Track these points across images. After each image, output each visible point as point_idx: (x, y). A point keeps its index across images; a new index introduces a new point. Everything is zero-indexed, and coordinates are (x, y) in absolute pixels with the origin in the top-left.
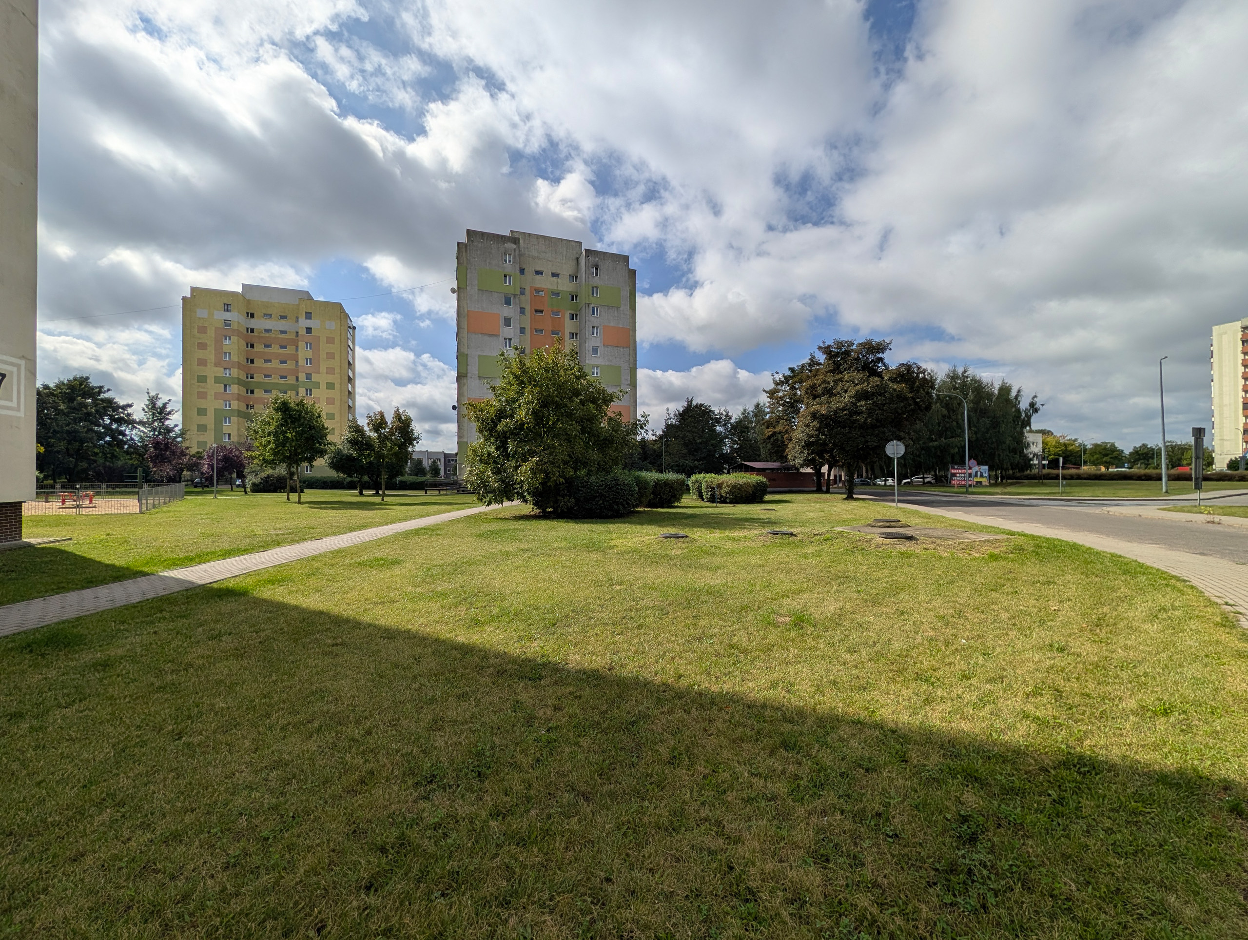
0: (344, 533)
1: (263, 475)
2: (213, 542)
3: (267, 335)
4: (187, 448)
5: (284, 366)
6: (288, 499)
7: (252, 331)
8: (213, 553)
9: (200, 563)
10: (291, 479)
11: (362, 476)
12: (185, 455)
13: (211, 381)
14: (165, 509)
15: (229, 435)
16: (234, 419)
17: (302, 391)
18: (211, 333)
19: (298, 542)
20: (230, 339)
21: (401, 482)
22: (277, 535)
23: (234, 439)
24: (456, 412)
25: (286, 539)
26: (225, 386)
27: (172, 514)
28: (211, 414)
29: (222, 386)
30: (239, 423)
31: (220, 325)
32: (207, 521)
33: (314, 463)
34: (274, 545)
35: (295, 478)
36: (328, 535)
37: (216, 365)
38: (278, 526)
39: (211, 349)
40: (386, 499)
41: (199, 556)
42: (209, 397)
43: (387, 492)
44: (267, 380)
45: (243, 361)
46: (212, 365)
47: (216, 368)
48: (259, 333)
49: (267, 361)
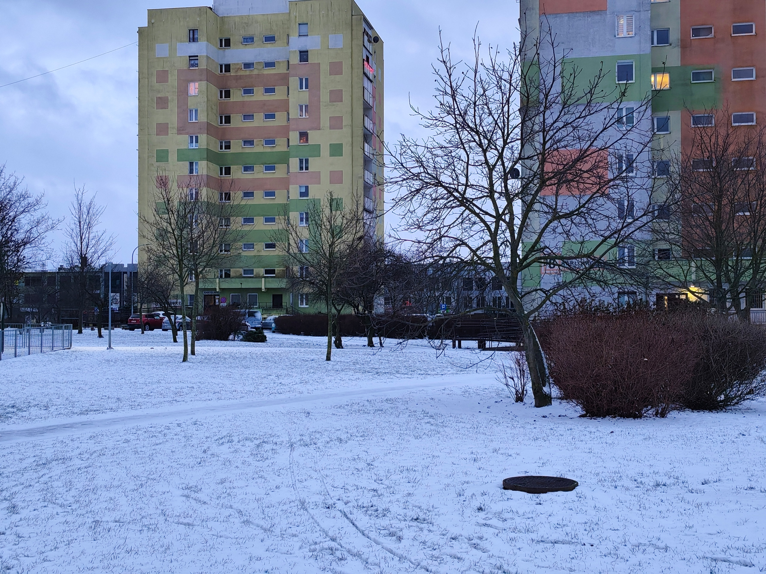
3: (247, 72)
5: (270, 123)
7: (228, 68)
13: (173, 157)
18: (173, 80)
26: (191, 164)
29: (187, 164)
31: (184, 65)
37: (181, 131)
39: (173, 106)
42: (170, 183)
44: (248, 149)
45: (215, 122)
46: (175, 131)
47: (180, 136)
48: (236, 71)
49: (248, 117)
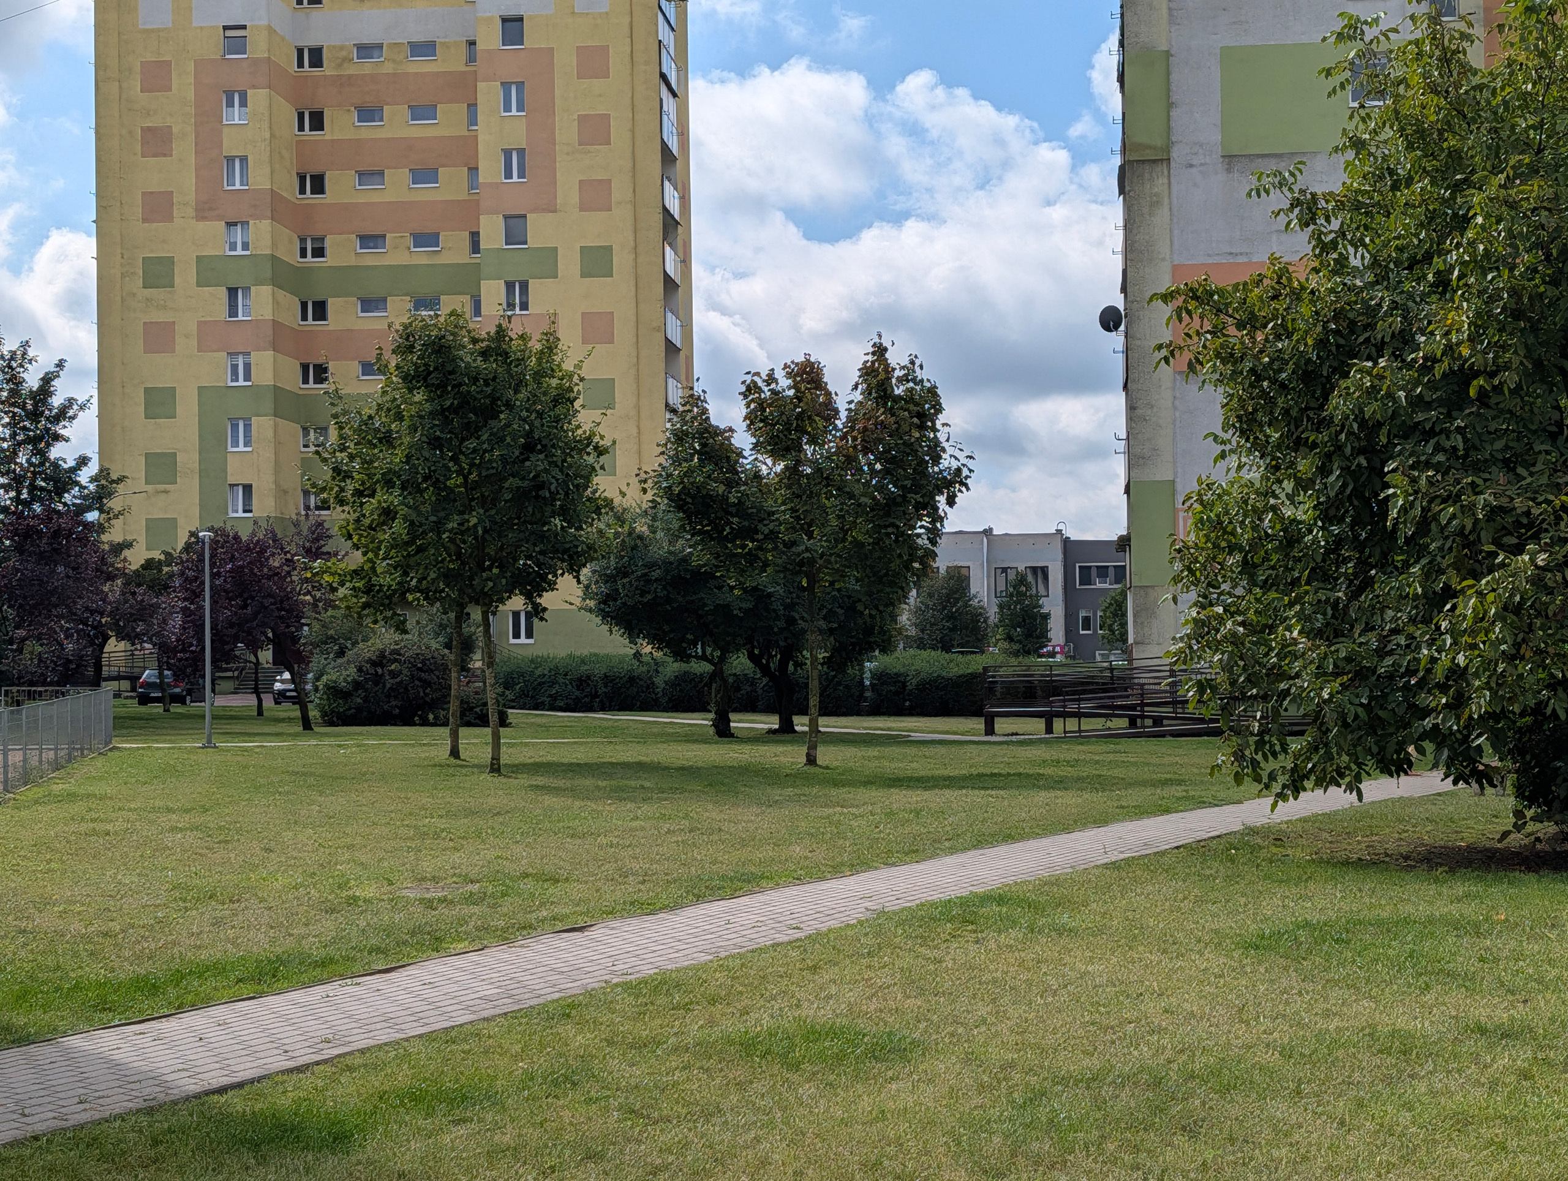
0: (674, 906)
1: (367, 650)
2: (217, 923)
3: (367, 67)
4: (118, 548)
5: (425, 193)
6: (455, 753)
7: (316, 57)
8: (218, 969)
9: (180, 1009)
10: (464, 669)
11: (725, 651)
12: (111, 577)
13: (185, 276)
14: (57, 788)
15: (248, 489)
16: (263, 425)
17: (493, 293)
18: (183, 84)
19: (506, 936)
20: (243, 103)
21: (881, 677)
22: (429, 904)
23: (264, 506)
24: (1117, 339)
25: (462, 921)
26: (233, 292)
27: (78, 808)
28: (188, 408)
29: (223, 292)
30: (278, 443)
31: (213, 47)
32: (191, 838)
33: (546, 599)
34: (421, 947)
35: (477, 663)
36: (611, 913)
37: (202, 212)
38: (428, 866)
39: (184, 148)
40: (826, 755)
41: (178, 978)
42: (179, 340)
43: (829, 725)
44: (371, 258)
45: (289, 188)
46: (191, 212)
47: (201, 225)
48: (340, 65)
49: (370, 176)
